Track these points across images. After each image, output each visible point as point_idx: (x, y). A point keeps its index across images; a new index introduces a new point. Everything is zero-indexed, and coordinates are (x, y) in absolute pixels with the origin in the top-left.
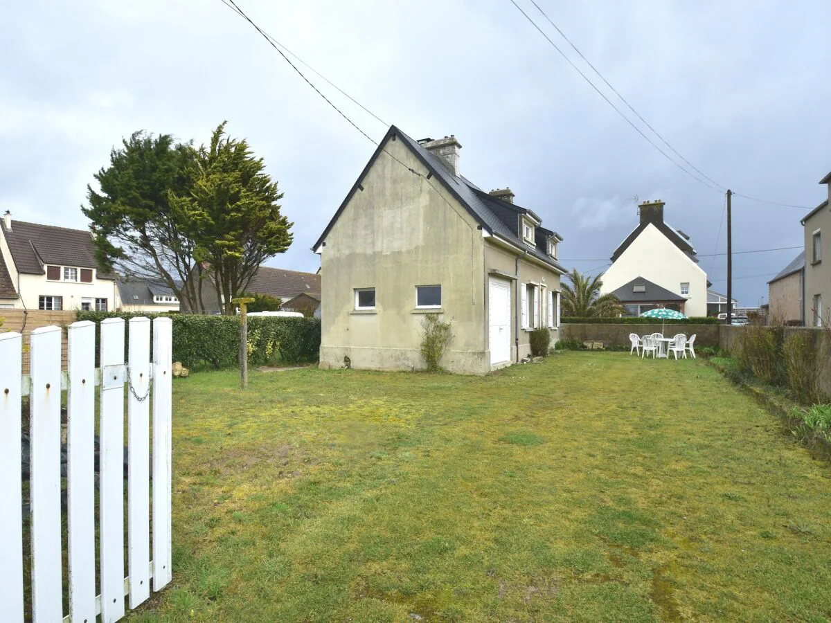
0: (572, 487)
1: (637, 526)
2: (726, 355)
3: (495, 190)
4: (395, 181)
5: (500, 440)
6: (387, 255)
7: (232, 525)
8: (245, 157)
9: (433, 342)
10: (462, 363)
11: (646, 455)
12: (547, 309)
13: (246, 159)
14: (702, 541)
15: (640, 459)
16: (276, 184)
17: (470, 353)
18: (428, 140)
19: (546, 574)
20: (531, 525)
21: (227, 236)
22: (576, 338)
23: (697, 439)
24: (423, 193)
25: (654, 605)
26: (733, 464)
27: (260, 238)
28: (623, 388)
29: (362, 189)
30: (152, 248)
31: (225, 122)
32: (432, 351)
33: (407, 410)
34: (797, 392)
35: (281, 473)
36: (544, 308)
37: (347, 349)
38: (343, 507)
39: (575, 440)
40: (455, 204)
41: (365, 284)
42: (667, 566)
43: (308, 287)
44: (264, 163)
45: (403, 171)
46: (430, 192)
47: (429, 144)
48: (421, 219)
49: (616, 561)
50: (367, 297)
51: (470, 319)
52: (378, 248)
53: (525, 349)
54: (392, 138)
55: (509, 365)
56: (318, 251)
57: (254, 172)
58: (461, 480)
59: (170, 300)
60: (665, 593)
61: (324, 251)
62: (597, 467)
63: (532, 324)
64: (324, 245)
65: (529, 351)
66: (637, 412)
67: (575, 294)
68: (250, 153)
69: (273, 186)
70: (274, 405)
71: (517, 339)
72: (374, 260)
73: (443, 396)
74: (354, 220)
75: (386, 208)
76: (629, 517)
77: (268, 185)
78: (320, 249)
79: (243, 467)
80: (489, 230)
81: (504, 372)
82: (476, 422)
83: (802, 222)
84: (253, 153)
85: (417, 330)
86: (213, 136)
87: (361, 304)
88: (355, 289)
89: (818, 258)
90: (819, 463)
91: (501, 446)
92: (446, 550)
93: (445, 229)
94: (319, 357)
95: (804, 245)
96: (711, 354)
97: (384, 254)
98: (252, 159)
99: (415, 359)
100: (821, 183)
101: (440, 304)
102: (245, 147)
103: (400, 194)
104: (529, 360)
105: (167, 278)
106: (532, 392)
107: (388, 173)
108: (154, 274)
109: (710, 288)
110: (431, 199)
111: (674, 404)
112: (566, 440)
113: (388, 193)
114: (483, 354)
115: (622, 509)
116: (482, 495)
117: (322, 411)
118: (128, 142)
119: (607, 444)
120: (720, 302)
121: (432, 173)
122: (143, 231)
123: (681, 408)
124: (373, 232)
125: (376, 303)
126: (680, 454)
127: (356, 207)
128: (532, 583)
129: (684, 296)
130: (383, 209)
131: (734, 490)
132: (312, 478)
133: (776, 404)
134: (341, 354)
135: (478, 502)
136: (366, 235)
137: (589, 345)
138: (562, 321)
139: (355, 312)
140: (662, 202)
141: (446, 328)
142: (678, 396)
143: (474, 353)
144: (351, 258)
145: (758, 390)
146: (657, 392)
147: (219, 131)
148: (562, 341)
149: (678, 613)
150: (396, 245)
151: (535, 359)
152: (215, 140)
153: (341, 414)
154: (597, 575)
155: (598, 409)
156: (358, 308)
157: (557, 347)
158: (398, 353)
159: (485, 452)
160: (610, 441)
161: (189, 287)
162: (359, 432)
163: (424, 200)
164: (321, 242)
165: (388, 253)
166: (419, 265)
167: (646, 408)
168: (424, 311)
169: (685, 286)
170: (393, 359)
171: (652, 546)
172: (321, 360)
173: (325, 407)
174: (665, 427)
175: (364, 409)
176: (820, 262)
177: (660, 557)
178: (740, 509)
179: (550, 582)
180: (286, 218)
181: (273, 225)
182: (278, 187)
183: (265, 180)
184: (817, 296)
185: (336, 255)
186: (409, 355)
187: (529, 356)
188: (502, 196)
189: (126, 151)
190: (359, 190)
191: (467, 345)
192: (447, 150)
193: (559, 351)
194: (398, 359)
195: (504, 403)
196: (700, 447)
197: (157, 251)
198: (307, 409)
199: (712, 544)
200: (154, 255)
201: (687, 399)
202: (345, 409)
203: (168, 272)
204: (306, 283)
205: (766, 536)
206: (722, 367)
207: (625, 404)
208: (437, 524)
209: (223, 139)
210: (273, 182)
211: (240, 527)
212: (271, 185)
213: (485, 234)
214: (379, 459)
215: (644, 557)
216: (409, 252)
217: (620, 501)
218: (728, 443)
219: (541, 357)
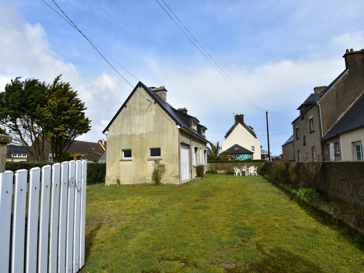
0: (224, 221)
1: (249, 231)
2: (269, 174)
3: (180, 108)
4: (140, 104)
5: (193, 209)
6: (137, 135)
7: (100, 244)
8: (69, 90)
9: (158, 172)
10: (170, 180)
11: (247, 209)
12: (202, 157)
13: (69, 91)
14: (269, 233)
15: (245, 211)
16: (84, 103)
17: (173, 176)
18: (153, 88)
19: (222, 247)
20: (213, 234)
21: (61, 126)
22: (214, 169)
23: (263, 203)
24: (152, 110)
25: (258, 251)
26: (276, 210)
27: (75, 127)
28: (234, 187)
29: (126, 107)
30: (19, 131)
31: (61, 75)
32: (156, 176)
33: (152, 200)
34: (294, 185)
35: (111, 225)
36: (201, 157)
37: (118, 176)
38: (143, 234)
39: (221, 206)
40: (166, 115)
41: (126, 148)
42: (260, 241)
43: (94, 149)
44: (77, 93)
45: (144, 100)
46: (156, 109)
47: (154, 90)
48: (152, 121)
49: (244, 241)
50: (128, 153)
51: (173, 162)
52: (133, 132)
53: (195, 174)
54: (139, 87)
55: (188, 181)
56: (105, 133)
57: (73, 97)
58: (184, 222)
59: (21, 156)
60: (260, 248)
61: (108, 133)
62: (231, 214)
63: (197, 164)
64: (108, 130)
65: (196, 175)
66: (241, 196)
67: (212, 151)
68: (70, 88)
69: (82, 104)
70: (92, 201)
71: (191, 170)
72: (131, 137)
73: (165, 194)
74: (122, 120)
75: (137, 115)
76: (245, 229)
77: (80, 103)
78: (106, 132)
79: (92, 225)
80: (180, 125)
81: (187, 184)
82: (182, 203)
83: (292, 123)
84: (72, 88)
85: (150, 167)
86: (55, 80)
87: (125, 156)
88: (122, 150)
89: (298, 137)
90: (303, 208)
91: (194, 210)
92: (186, 244)
93: (162, 124)
94: (105, 180)
95: (293, 132)
96: (264, 174)
97: (136, 135)
98: (72, 91)
99: (149, 179)
100: (297, 110)
101: (160, 156)
102: (69, 86)
103: (143, 109)
104: (196, 178)
105: (26, 145)
106: (200, 191)
107: (137, 100)
108: (19, 143)
109: (262, 149)
110: (156, 112)
111: (254, 192)
112: (218, 207)
113: (137, 109)
114: (179, 176)
115: (242, 226)
116: (193, 227)
117: (116, 202)
118: (14, 81)
119: (233, 207)
120: (265, 154)
121: (156, 101)
122: (15, 122)
123: (256, 193)
124: (131, 126)
125: (132, 156)
126: (259, 208)
127: (123, 115)
128: (218, 250)
129: (253, 151)
130: (135, 116)
131: (277, 218)
132: (125, 226)
133: (288, 189)
134: (115, 179)
135: (192, 229)
136: (128, 126)
137: (219, 172)
138: (208, 162)
139: (122, 160)
140: (243, 115)
141: (163, 166)
142: (254, 189)
143: (175, 176)
144: (121, 136)
145: (281, 185)
146: (247, 188)
147: (58, 78)
148: (208, 170)
149: (265, 253)
150: (141, 131)
151: (199, 178)
152: (55, 82)
153: (125, 203)
154: (238, 246)
155: (227, 195)
156: (123, 158)
157: (206, 173)
158: (142, 177)
159: (189, 213)
160: (233, 206)
161: (37, 149)
162: (136, 209)
163: (153, 112)
164: (107, 129)
165: (137, 134)
166: (151, 140)
167: (244, 194)
168: (154, 159)
169: (253, 147)
170: (140, 180)
171: (254, 236)
172: (106, 182)
173: (116, 201)
174: (252, 200)
175: (134, 201)
176: (299, 138)
177: (257, 239)
178: (280, 223)
179: (224, 250)
180: (88, 118)
181: (82, 121)
182: (85, 104)
183: (78, 101)
184: (299, 151)
185: (114, 135)
186: (147, 178)
187: (196, 177)
188: (183, 111)
189: (12, 85)
190: (124, 107)
191: (172, 173)
192: (161, 92)
193: (207, 175)
194: (142, 180)
195: (191, 195)
196: (265, 205)
197: (21, 132)
198: (108, 202)
199: (272, 234)
200: (20, 134)
201: (258, 190)
202: (126, 201)
203: (27, 142)
204: (93, 147)
205: (288, 230)
206: (268, 178)
207: (236, 193)
208: (180, 236)
209: (59, 82)
210: (82, 102)
211: (103, 245)
212: (81, 104)
213: (179, 127)
214: (149, 218)
215: (252, 239)
216: (147, 134)
217: (241, 224)
218: (274, 203)
219: (201, 177)
